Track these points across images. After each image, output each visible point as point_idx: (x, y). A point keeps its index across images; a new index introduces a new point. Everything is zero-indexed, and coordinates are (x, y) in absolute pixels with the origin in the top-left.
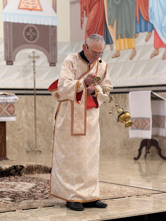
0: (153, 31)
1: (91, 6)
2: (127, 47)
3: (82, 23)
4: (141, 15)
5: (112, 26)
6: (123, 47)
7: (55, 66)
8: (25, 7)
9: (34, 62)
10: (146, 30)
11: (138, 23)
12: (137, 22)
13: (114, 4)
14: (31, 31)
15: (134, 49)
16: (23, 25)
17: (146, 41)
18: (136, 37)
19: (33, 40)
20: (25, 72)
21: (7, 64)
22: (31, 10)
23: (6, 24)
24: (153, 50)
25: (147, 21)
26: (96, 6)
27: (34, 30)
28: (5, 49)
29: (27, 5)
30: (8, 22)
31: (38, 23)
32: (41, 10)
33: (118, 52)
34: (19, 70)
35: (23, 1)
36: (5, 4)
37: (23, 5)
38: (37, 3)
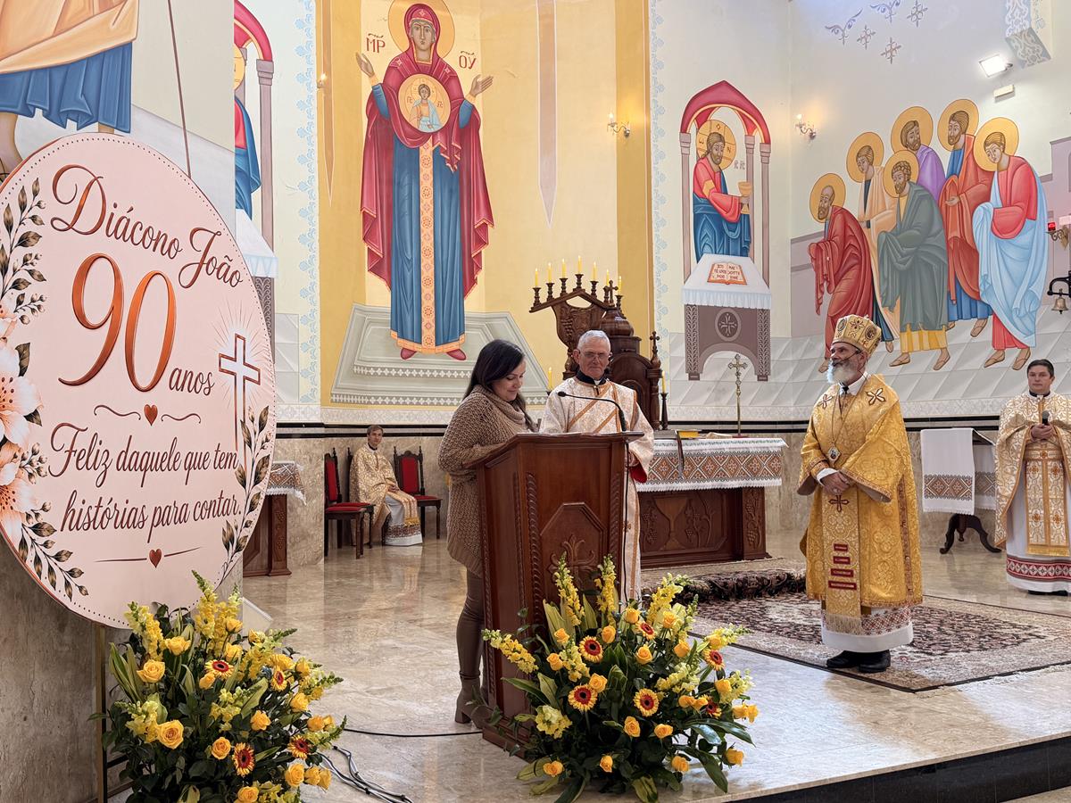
0: (991, 318)
1: (841, 273)
2: (926, 345)
4: (961, 288)
5: (891, 309)
6: (917, 347)
7: (767, 380)
8: (719, 278)
9: (738, 374)
10: (973, 315)
11: (954, 302)
12: (952, 301)
13: (894, 268)
14: (728, 319)
15: (944, 349)
16: (717, 309)
17: (974, 335)
18: (948, 329)
19: (730, 336)
20: (719, 392)
21: (690, 379)
22: (728, 283)
23: (688, 307)
24: (990, 351)
25: (976, 299)
26: (852, 274)
27: (733, 319)
28: (687, 353)
29: (722, 274)
30: (692, 306)
31: (740, 306)
32: (745, 283)
33: (905, 356)
34: (709, 389)
35: (716, 267)
36: (687, 274)
37: (715, 274)
38: (739, 270)
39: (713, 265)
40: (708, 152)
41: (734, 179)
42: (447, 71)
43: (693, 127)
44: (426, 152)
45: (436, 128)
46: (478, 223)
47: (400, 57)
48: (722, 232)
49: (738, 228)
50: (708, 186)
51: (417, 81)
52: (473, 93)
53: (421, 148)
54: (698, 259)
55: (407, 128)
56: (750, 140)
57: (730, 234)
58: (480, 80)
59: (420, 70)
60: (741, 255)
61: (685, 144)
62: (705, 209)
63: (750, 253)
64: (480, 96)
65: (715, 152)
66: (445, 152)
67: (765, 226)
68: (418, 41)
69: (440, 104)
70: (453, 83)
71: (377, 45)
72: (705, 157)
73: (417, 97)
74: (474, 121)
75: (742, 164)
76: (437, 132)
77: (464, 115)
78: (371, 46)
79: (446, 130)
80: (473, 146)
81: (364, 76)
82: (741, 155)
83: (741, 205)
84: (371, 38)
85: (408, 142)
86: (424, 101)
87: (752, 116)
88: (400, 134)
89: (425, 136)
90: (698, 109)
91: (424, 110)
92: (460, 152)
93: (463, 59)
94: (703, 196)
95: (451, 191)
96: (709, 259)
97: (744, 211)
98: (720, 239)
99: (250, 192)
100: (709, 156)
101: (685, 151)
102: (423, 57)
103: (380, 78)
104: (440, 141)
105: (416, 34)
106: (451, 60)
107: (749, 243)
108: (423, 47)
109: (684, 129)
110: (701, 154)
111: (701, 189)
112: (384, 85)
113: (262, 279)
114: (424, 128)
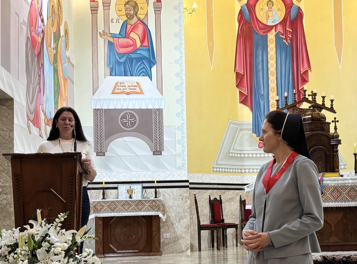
44: (271, 36)
45: (277, 22)
46: (302, 71)
52: (299, 1)
53: (269, 34)
55: (260, 25)
64: (303, 1)
66: (283, 35)
69: (279, 9)
73: (266, 8)
76: (278, 24)
77: (293, 14)
79: (283, 23)
80: (299, 28)
81: (237, 2)
85: (261, 32)
86: (270, 10)
88: (257, 29)
89: (271, 28)
92: (292, 33)
95: (286, 55)
99: (151, 68)
104: (280, 29)
113: (157, 109)
114: (270, 24)
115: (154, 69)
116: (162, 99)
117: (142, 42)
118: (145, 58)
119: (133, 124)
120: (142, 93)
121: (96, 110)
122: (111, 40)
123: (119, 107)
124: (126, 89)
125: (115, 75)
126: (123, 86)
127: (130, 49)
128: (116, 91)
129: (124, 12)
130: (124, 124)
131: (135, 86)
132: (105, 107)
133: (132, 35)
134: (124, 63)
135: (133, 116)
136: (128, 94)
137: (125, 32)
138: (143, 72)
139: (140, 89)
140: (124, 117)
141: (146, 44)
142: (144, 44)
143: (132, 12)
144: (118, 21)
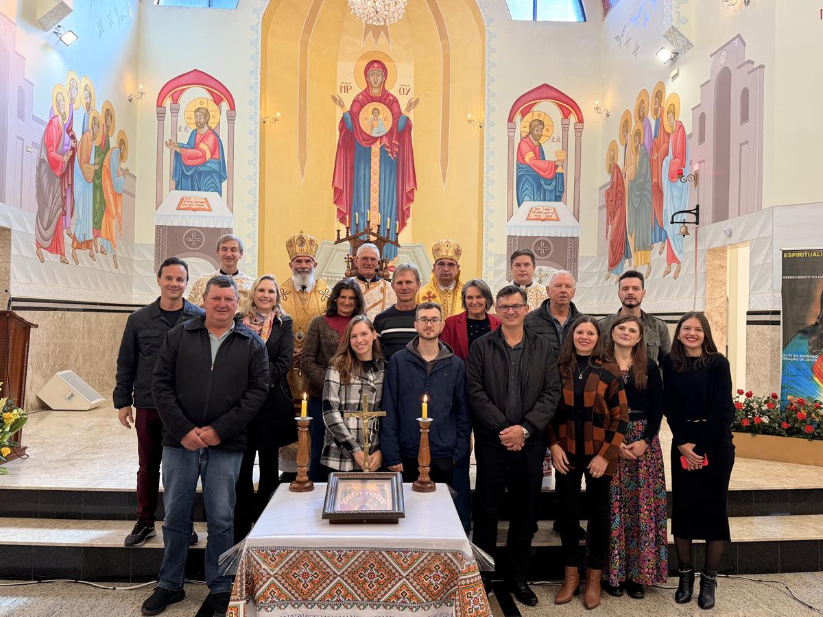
0: (666, 241)
1: (615, 211)
2: (643, 261)
3: (607, 232)
4: (656, 220)
5: (631, 236)
6: (639, 263)
8: (536, 217)
10: (660, 239)
11: (654, 230)
13: (633, 206)
14: (542, 244)
15: (649, 264)
16: (533, 238)
17: (660, 253)
18: (651, 249)
19: (544, 256)
22: (543, 220)
23: (510, 238)
25: (662, 228)
27: (547, 244)
29: (539, 214)
30: (513, 236)
31: (553, 235)
32: (558, 219)
35: (534, 210)
36: (510, 215)
37: (533, 215)
38: (553, 211)
39: (531, 209)
40: (530, 133)
41: (551, 151)
42: (391, 98)
43: (518, 117)
44: (376, 148)
45: (383, 134)
46: (408, 189)
47: (361, 94)
48: (539, 186)
49: (554, 183)
50: (529, 156)
51: (371, 106)
52: (408, 110)
53: (373, 146)
54: (519, 205)
55: (364, 136)
56: (566, 121)
57: (546, 187)
58: (412, 101)
59: (373, 100)
60: (555, 201)
61: (511, 129)
62: (526, 171)
63: (564, 198)
64: (412, 111)
65: (535, 132)
66: (388, 148)
67: (577, 180)
68: (373, 83)
69: (385, 119)
70: (395, 105)
71: (346, 89)
72: (527, 136)
73: (371, 117)
74: (408, 126)
75: (558, 139)
76: (383, 136)
77: (401, 124)
78: (343, 89)
79: (389, 134)
80: (407, 141)
81: (338, 108)
82: (558, 132)
83: (557, 166)
84: (343, 85)
85: (364, 144)
86: (376, 118)
87: (568, 106)
88: (359, 139)
89: (375, 139)
90: (523, 105)
91: (375, 123)
92: (398, 147)
93: (402, 89)
94: (526, 163)
95: (391, 171)
96: (528, 205)
97: (559, 170)
98: (538, 191)
99: (221, 182)
100: (531, 136)
101: (512, 134)
102: (376, 92)
103: (348, 108)
104: (385, 141)
105: (372, 79)
106: (394, 91)
107: (562, 192)
108: (376, 86)
109: (511, 119)
110: (524, 135)
111: (523, 158)
112: (351, 112)
113: (227, 229)
114: (375, 135)
115: (224, 184)
116: (232, 218)
117: (212, 154)
118: (215, 171)
119: (199, 244)
120: (210, 210)
121: (158, 227)
122: (178, 150)
123: (184, 224)
124: (192, 205)
125: (181, 189)
126: (189, 202)
127: (198, 161)
128: (181, 207)
129: (193, 120)
130: (189, 244)
131: (202, 202)
132: (169, 224)
133: (202, 146)
134: (192, 176)
135: (198, 235)
136: (194, 210)
137: (194, 142)
138: (212, 187)
139: (209, 205)
140: (189, 235)
141: (216, 156)
142: (215, 157)
143: (202, 120)
144: (186, 130)
